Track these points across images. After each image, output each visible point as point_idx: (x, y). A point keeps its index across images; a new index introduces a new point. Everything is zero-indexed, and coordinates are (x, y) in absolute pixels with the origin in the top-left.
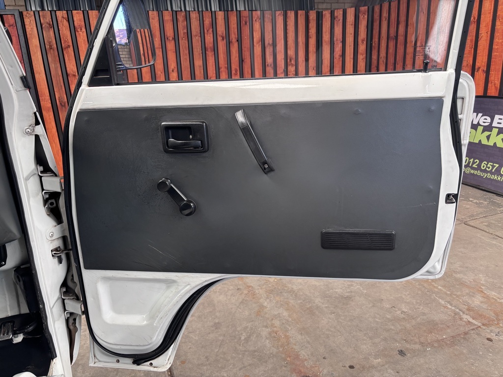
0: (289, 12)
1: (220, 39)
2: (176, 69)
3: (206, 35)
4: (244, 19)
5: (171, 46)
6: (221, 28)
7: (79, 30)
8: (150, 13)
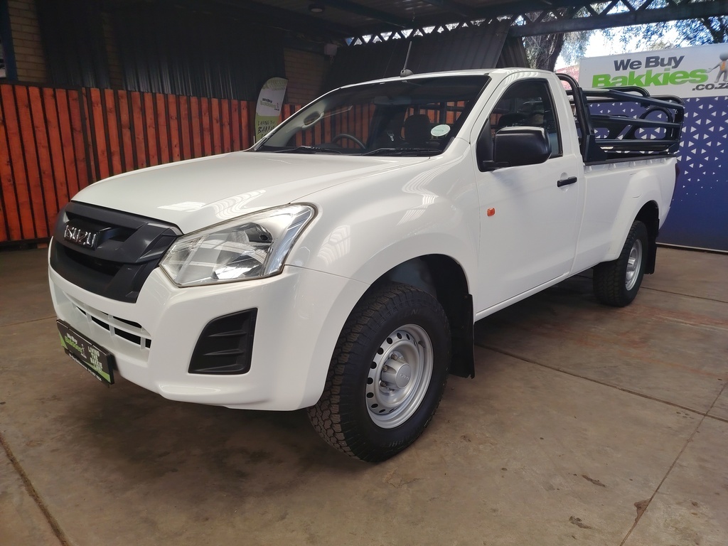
1: (214, 121)
2: (178, 145)
5: (174, 124)
6: (216, 113)
8: (158, 95)
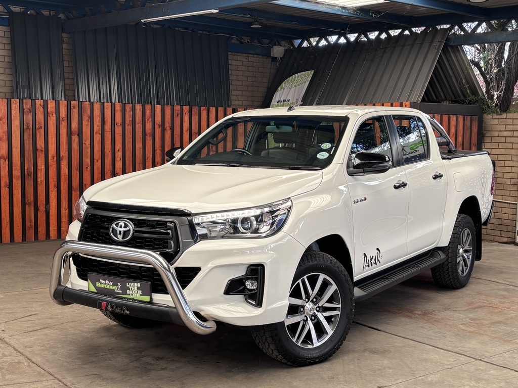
0: (211, 108)
1: (157, 127)
2: (121, 150)
3: (146, 123)
4: (177, 112)
5: (118, 130)
6: (158, 118)
7: (51, 115)
